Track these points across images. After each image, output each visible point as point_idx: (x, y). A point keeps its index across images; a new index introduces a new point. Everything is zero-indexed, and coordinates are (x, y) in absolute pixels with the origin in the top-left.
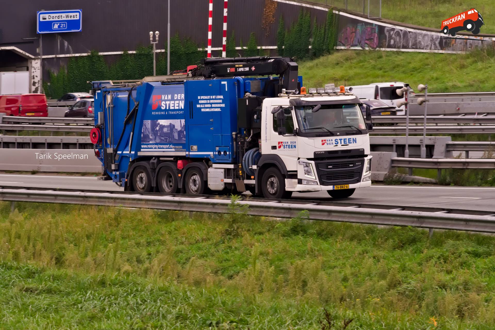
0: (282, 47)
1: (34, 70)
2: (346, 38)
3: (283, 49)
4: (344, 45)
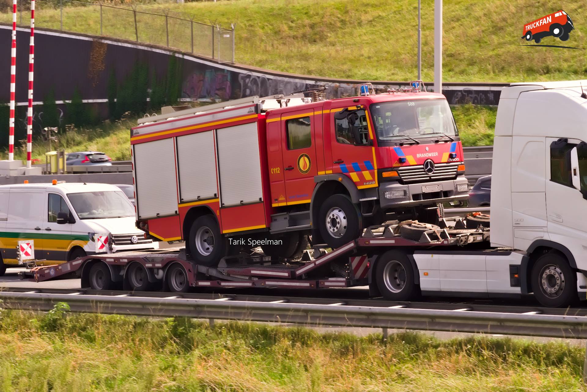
0: (114, 100)
2: (193, 88)
3: (115, 103)
4: (189, 97)
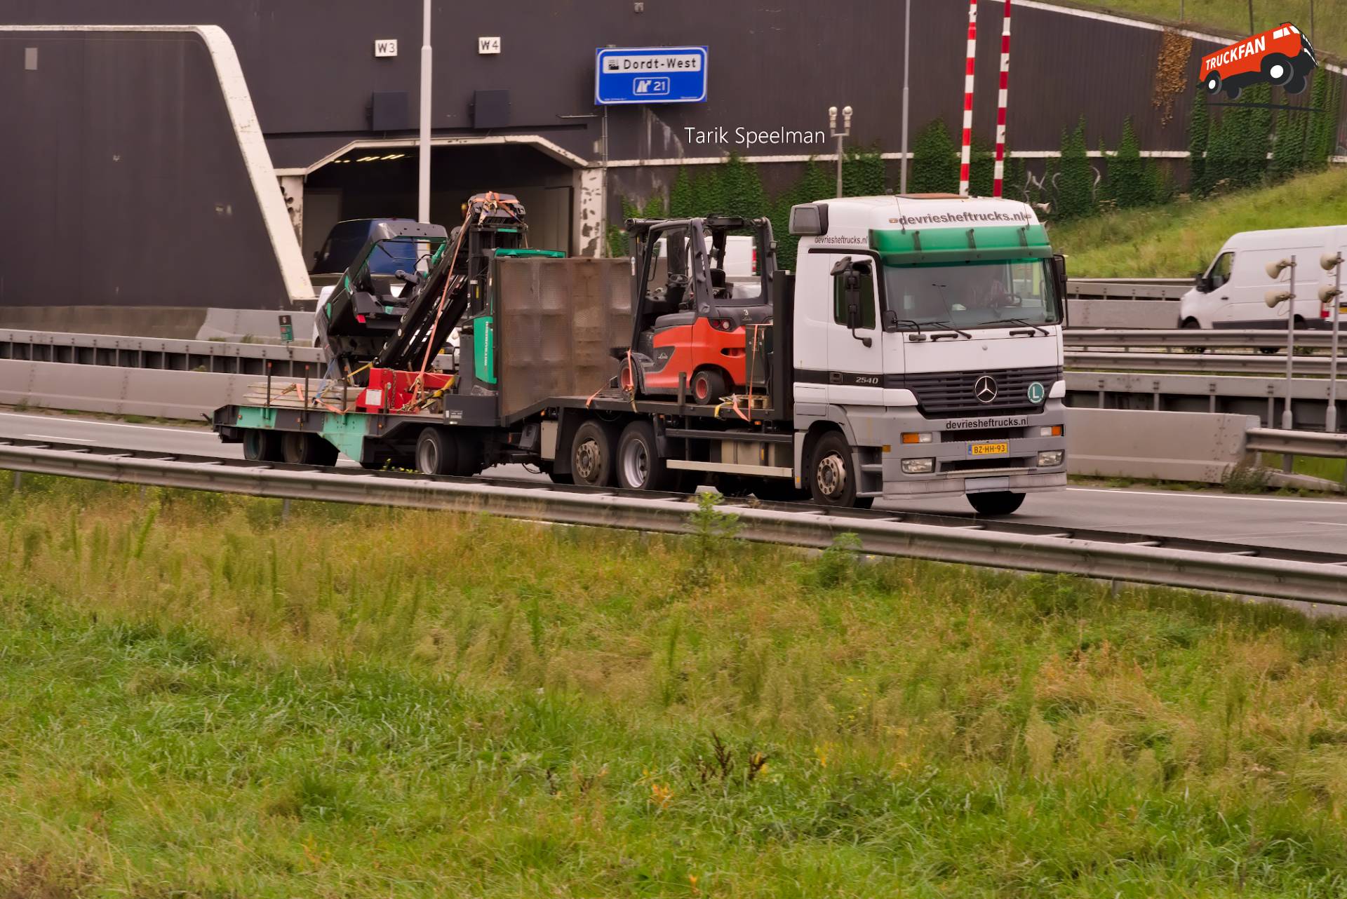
0: (1201, 154)
1: (588, 197)
3: (1204, 160)
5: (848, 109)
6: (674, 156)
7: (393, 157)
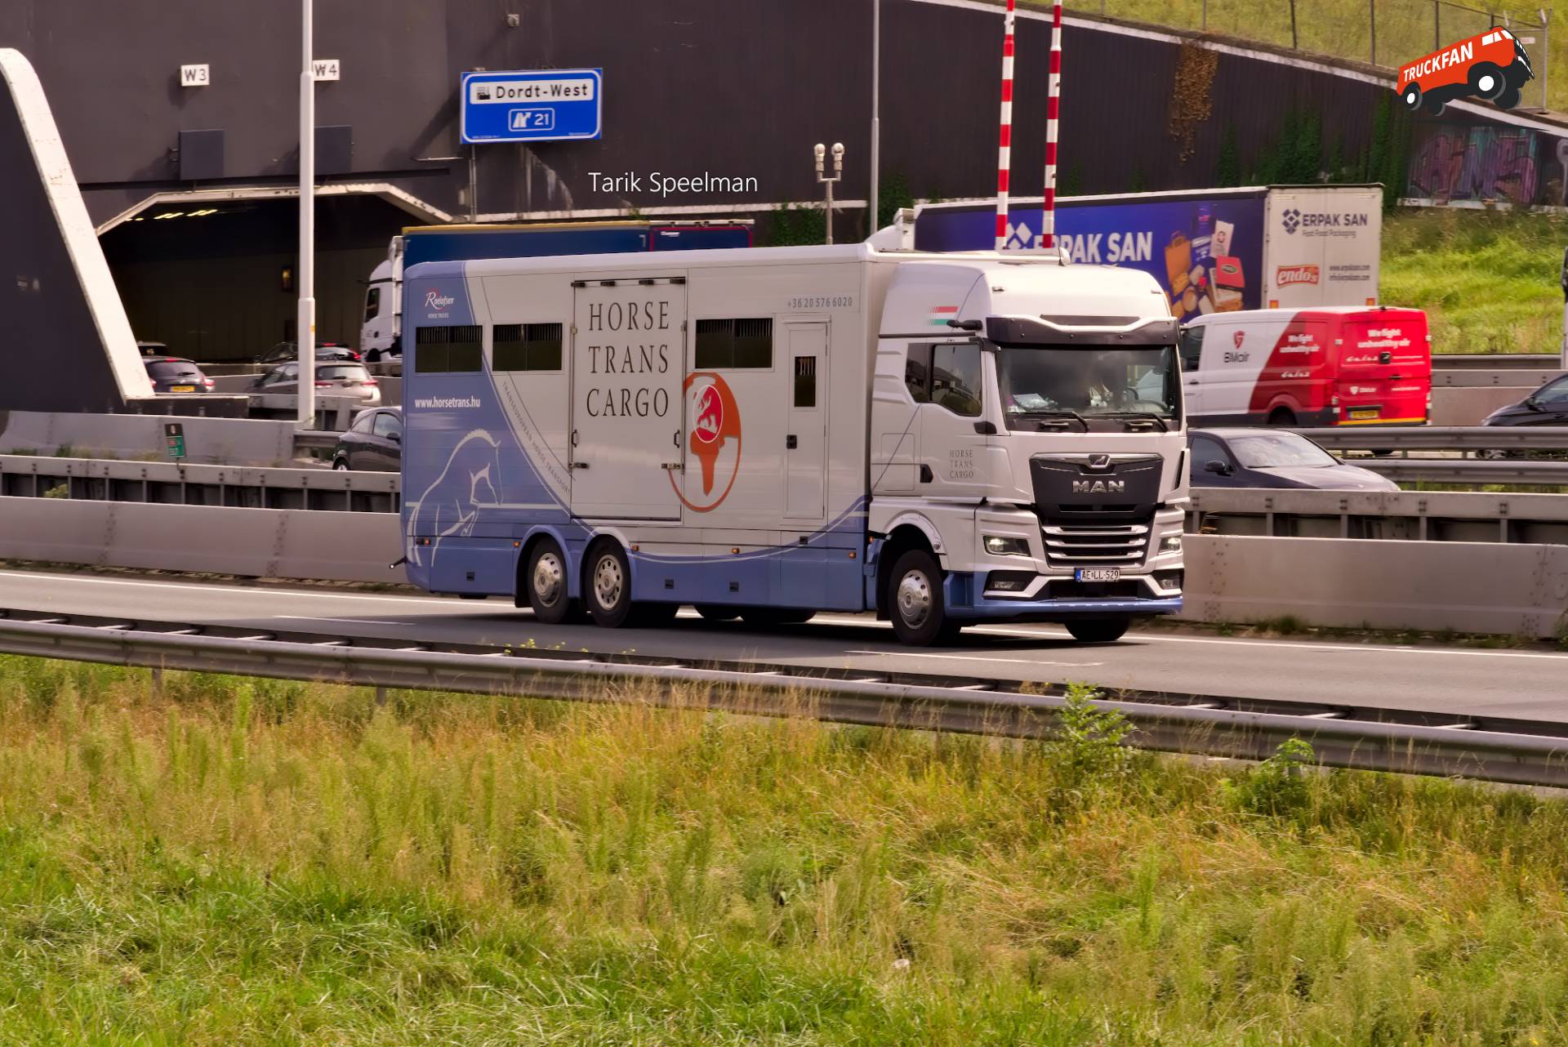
2: (1436, 173)
4: (1428, 194)
5: (839, 146)
6: (562, 208)
7: (202, 213)
